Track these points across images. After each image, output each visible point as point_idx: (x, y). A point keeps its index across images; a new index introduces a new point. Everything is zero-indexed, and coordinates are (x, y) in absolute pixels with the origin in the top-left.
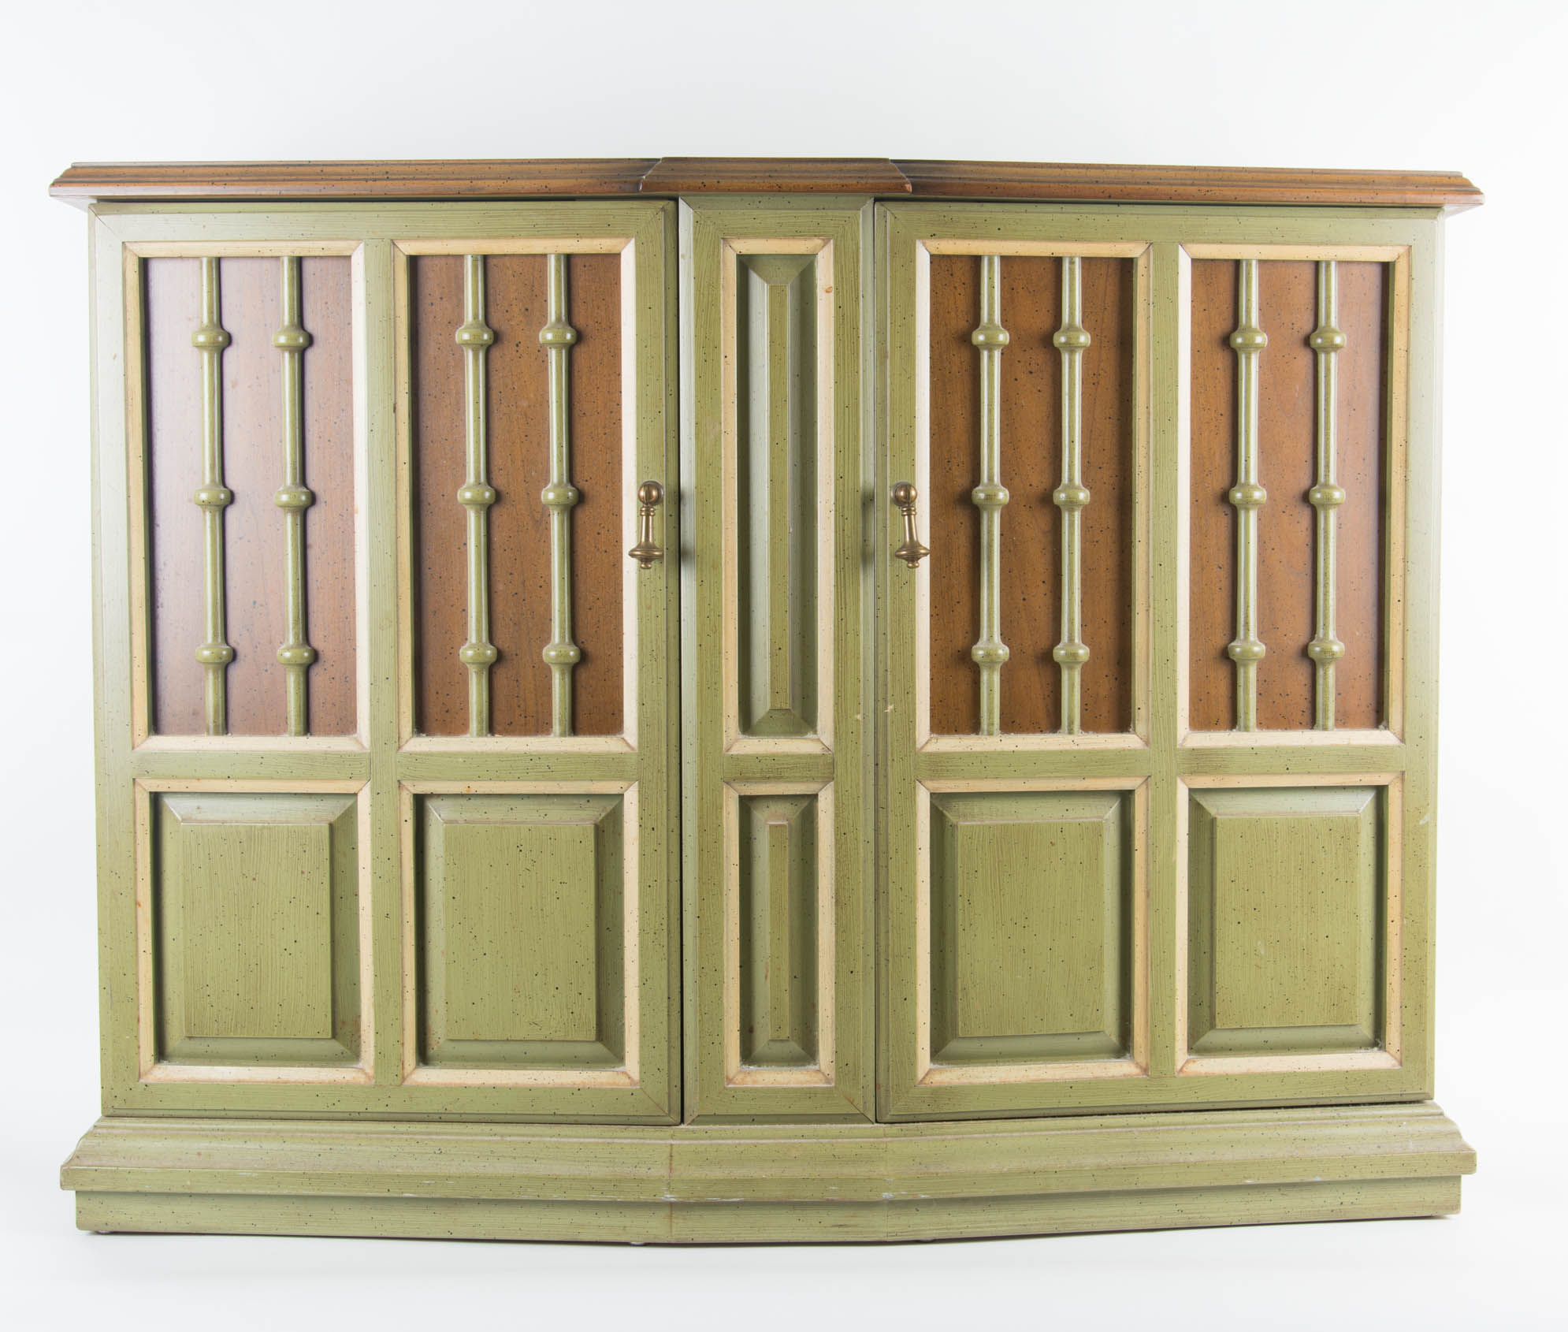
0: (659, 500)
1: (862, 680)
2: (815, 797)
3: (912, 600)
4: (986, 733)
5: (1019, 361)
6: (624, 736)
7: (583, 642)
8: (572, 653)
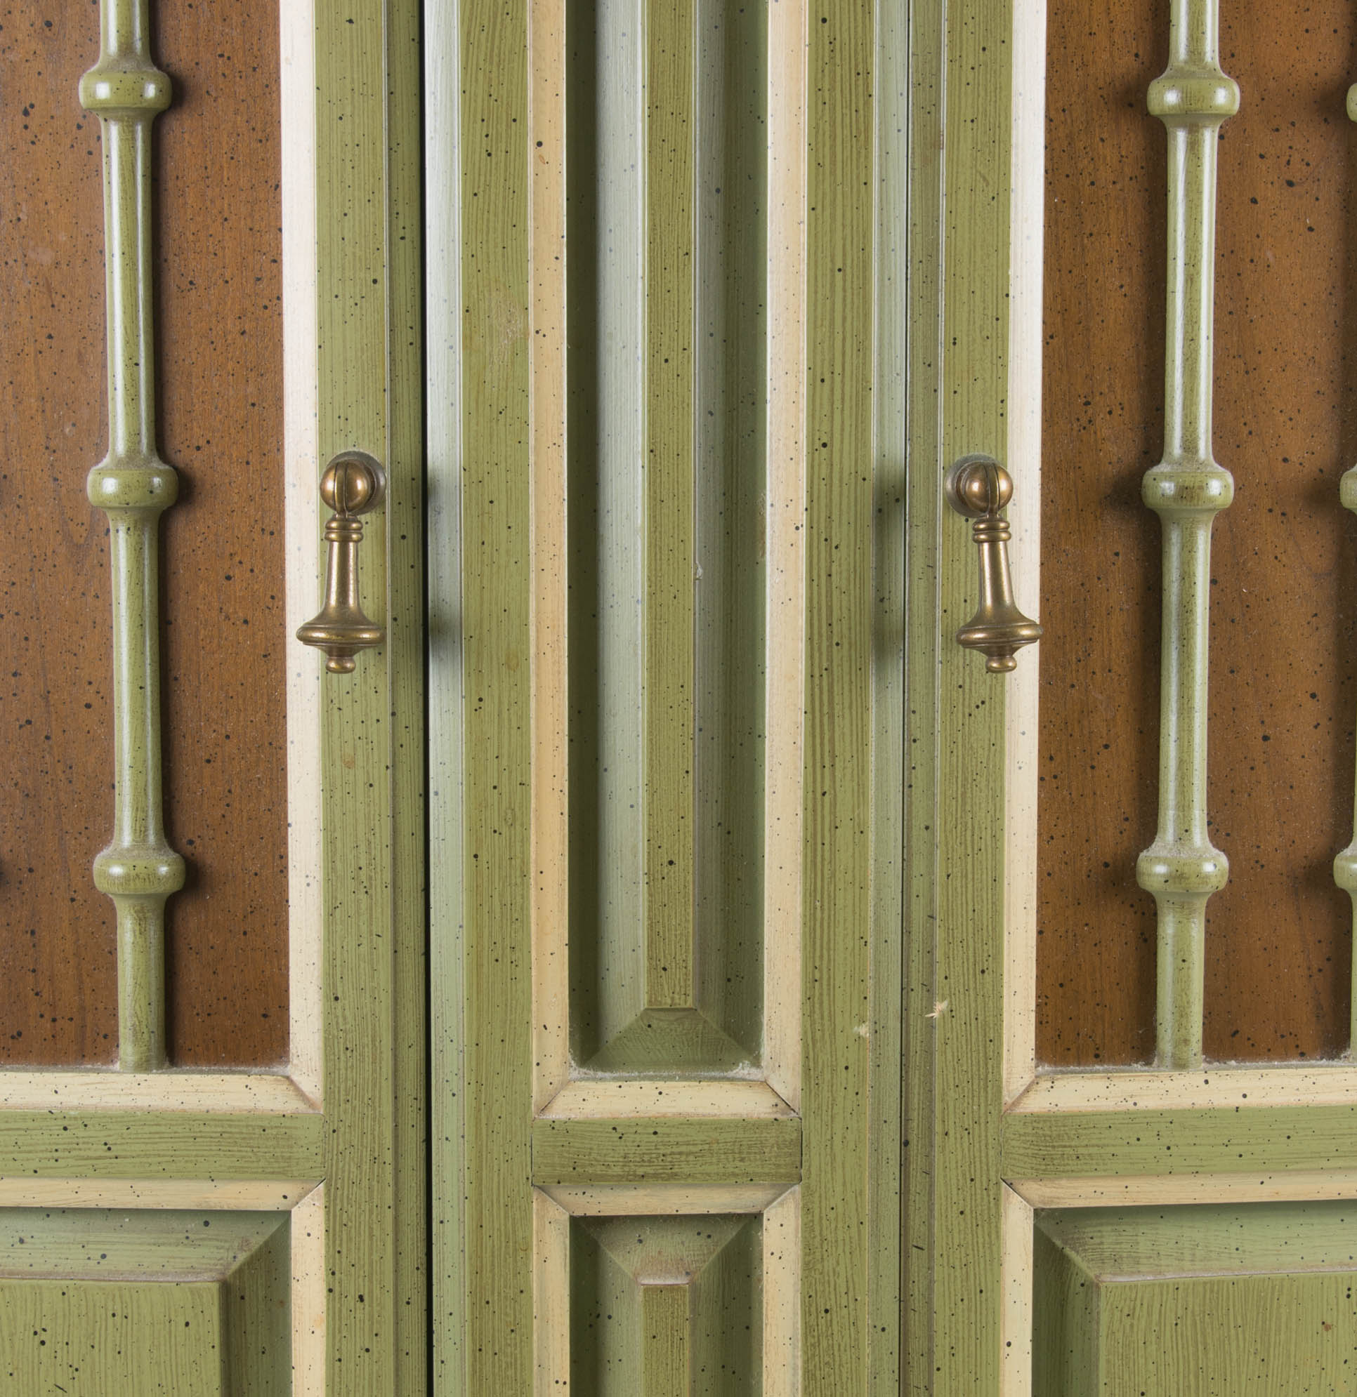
0: (373, 499)
1: (870, 940)
2: (753, 1220)
3: (996, 746)
4: (1168, 1061)
5: (1262, 156)
6: (290, 1070)
7: (191, 842)
8: (165, 869)
